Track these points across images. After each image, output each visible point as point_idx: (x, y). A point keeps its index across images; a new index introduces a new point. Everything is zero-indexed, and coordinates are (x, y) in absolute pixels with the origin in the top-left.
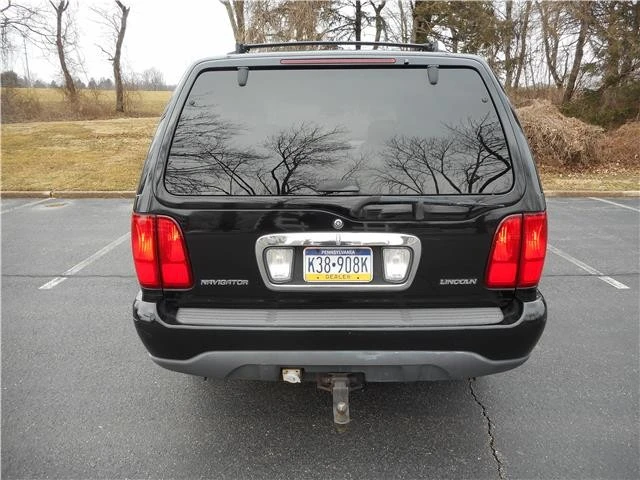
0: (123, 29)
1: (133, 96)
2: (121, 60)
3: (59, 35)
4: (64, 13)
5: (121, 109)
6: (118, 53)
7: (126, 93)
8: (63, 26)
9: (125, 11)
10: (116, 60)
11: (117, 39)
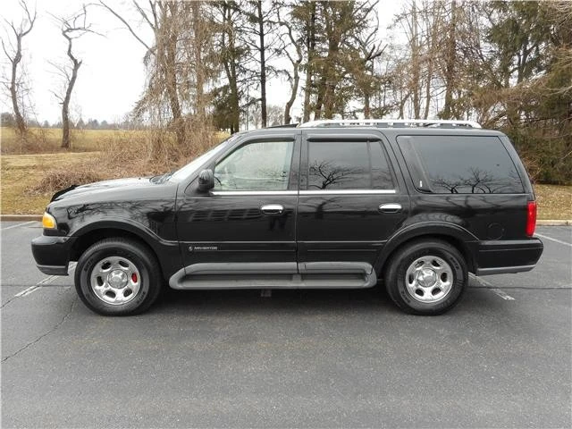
0: (74, 78)
1: (78, 135)
2: (70, 105)
3: (13, 83)
4: (18, 65)
5: (66, 145)
6: (68, 98)
7: (72, 131)
8: (18, 75)
9: (77, 65)
10: (66, 104)
11: (67, 86)
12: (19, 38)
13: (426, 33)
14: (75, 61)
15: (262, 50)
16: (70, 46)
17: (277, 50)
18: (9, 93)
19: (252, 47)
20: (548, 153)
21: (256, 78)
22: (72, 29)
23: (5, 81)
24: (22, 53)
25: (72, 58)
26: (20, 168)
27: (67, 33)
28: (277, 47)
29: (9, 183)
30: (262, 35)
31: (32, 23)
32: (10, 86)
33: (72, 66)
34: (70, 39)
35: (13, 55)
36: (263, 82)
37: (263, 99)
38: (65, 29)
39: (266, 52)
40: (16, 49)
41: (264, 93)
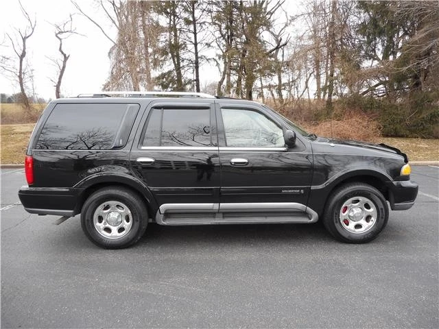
0: (64, 67)
3: (20, 72)
4: (24, 59)
6: (59, 82)
8: (23, 67)
9: (66, 58)
10: (58, 87)
11: (59, 74)
12: (24, 39)
13: (312, 29)
14: (65, 55)
15: (196, 44)
16: (61, 44)
17: (207, 44)
18: (18, 79)
19: (188, 42)
20: (396, 114)
21: (191, 65)
22: (62, 32)
23: (15, 71)
24: (26, 50)
25: (62, 53)
26: (22, 133)
27: (59, 35)
28: (206, 42)
29: (13, 144)
30: (195, 33)
31: (33, 29)
32: (18, 74)
33: (63, 59)
34: (60, 39)
35: (20, 53)
36: (197, 68)
37: (197, 80)
38: (57, 32)
39: (199, 46)
40: (22, 49)
41: (197, 76)
